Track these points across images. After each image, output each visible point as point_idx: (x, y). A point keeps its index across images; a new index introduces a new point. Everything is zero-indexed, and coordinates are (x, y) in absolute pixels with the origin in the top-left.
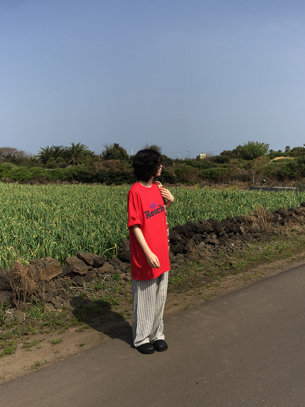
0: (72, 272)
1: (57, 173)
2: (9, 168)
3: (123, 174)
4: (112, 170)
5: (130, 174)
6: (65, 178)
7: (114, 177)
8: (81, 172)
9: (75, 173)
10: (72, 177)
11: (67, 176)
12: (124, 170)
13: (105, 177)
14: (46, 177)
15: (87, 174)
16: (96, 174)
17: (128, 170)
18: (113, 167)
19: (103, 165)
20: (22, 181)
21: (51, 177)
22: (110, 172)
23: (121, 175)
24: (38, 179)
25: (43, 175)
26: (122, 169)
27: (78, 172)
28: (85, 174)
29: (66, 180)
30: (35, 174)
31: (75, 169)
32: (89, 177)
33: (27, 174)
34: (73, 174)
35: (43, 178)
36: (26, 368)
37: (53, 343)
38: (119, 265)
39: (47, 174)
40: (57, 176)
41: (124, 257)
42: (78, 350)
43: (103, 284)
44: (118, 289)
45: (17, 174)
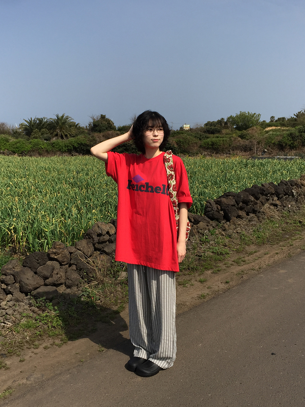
1: (56, 145)
2: (7, 141)
6: (65, 150)
8: (82, 144)
9: (76, 145)
10: (72, 149)
11: (67, 148)
14: (46, 149)
19: (103, 136)
20: (21, 153)
21: (51, 149)
24: (37, 152)
25: (43, 147)
27: (78, 144)
29: (66, 152)
30: (34, 146)
31: (75, 141)
33: (26, 146)
34: (73, 146)
35: (42, 150)
36: (196, 299)
37: (201, 282)
38: (209, 223)
39: (46, 146)
40: (57, 148)
41: (213, 216)
42: (227, 286)
43: (206, 238)
44: (221, 242)
45: (15, 146)
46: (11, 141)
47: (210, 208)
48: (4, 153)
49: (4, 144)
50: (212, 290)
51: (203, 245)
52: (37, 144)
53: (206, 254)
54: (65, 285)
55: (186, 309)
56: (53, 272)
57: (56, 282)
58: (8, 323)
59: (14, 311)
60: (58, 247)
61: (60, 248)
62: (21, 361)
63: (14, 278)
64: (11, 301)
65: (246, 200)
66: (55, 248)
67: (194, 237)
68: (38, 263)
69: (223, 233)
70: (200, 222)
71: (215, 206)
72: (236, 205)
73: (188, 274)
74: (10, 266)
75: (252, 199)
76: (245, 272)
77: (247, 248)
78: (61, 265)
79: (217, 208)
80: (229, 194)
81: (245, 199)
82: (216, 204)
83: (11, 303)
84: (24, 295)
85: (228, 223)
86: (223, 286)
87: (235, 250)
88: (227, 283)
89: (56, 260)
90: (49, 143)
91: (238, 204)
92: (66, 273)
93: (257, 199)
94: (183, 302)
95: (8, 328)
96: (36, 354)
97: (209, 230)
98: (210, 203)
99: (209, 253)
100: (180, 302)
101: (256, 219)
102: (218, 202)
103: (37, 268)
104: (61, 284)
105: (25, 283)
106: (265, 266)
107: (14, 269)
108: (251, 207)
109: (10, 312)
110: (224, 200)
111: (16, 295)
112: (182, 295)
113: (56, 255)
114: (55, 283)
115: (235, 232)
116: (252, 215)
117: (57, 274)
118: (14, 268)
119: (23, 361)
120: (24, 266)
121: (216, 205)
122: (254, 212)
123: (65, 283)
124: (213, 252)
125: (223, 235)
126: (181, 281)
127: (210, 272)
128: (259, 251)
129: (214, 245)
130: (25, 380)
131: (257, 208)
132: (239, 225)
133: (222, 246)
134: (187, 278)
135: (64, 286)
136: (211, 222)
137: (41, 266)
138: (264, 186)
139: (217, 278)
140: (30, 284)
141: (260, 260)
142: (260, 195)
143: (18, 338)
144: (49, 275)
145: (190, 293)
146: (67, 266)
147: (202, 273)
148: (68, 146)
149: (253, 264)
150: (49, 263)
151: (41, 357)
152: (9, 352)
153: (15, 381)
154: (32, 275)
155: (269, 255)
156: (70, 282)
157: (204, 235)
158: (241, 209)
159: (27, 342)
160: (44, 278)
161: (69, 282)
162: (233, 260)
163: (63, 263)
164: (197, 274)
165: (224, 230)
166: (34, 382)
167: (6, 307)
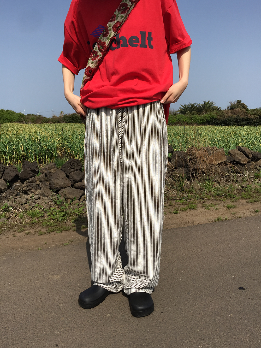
0: (234, 161)
1: (194, 119)
3: (247, 120)
4: (238, 116)
5: (253, 119)
6: (200, 123)
7: (240, 122)
8: (213, 118)
9: (208, 119)
10: (206, 122)
11: (202, 121)
12: (248, 116)
13: (232, 122)
14: (187, 122)
15: (218, 120)
16: (225, 120)
17: (252, 117)
18: (239, 114)
19: (231, 112)
21: (190, 122)
22: (236, 118)
23: (245, 120)
24: (180, 123)
25: (184, 120)
26: (246, 116)
27: (211, 118)
28: (216, 120)
29: (201, 124)
30: (179, 120)
31: (208, 116)
32: (219, 121)
33: (173, 119)
34: (207, 119)
35: (184, 122)
36: (210, 220)
37: (228, 207)
39: (187, 120)
40: (194, 121)
42: (254, 214)
50: (234, 216)
51: (256, 180)
63: (46, 176)
64: (38, 195)
68: (72, 169)
86: (249, 214)
90: (189, 118)
94: (193, 221)
100: (189, 220)
103: (70, 172)
105: (53, 181)
112: (199, 215)
118: (49, 169)
120: (61, 170)
126: (206, 204)
127: (245, 201)
139: (249, 206)
144: (79, 179)
145: (209, 215)
147: (235, 201)
148: (202, 120)
154: (63, 177)
164: (229, 201)
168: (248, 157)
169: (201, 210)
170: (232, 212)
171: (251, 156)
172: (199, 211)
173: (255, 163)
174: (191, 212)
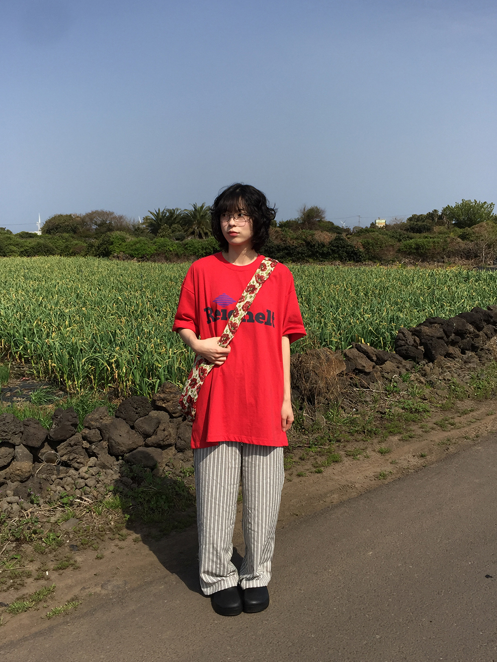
0: (356, 369)
1: (190, 247)
2: (123, 240)
12: (287, 242)
14: (176, 253)
20: (141, 258)
21: (182, 252)
24: (164, 256)
25: (171, 249)
30: (160, 248)
33: (149, 248)
34: (214, 248)
35: (171, 253)
36: (371, 479)
37: (381, 452)
38: (401, 364)
39: (176, 248)
40: (191, 251)
41: (406, 353)
42: (422, 461)
43: (394, 387)
44: (418, 393)
45: (134, 247)
46: (128, 241)
47: (404, 340)
48: (118, 257)
49: (120, 245)
50: (398, 467)
51: (389, 396)
52: (164, 245)
53: (392, 411)
54: (175, 447)
55: (354, 494)
56: (158, 427)
57: (161, 442)
58: (87, 499)
59: (98, 482)
60: (167, 390)
61: (171, 393)
62: (98, 558)
63: (100, 433)
64: (95, 466)
65: (460, 330)
66: (164, 393)
67: (375, 384)
68: (137, 413)
69: (422, 379)
70: (386, 361)
71: (411, 339)
72: (445, 338)
73: (363, 440)
74: (96, 416)
75: (471, 328)
76: (454, 441)
77: (459, 404)
78: (171, 417)
79: (415, 341)
80: (435, 321)
81: (460, 328)
82: (413, 335)
83: (93, 471)
84: (114, 458)
85: (431, 364)
86: (415, 461)
87: (438, 406)
88: (422, 456)
89: (165, 409)
90: (181, 244)
91: (448, 337)
92: (178, 429)
93: (479, 329)
94: (351, 482)
95: (85, 507)
96: (120, 548)
97: (400, 374)
98: (403, 333)
99: (397, 408)
100: (346, 483)
101: (476, 359)
102: (416, 332)
103: (134, 420)
104: (170, 445)
105: (116, 441)
106: (485, 434)
107: (101, 421)
108: (468, 341)
109: (92, 482)
110: (425, 329)
111: (102, 459)
112: (350, 471)
113: (165, 403)
114: (160, 444)
115: (440, 378)
116: (469, 353)
117: (164, 430)
118: (102, 419)
119: (101, 558)
120: (117, 417)
121: (413, 337)
122: (474, 348)
123: (176, 444)
124: (403, 408)
125: (422, 383)
126: (349, 450)
127: (396, 438)
128: (478, 409)
129: (406, 397)
130: (100, 589)
131: (479, 342)
132: (449, 367)
133: (419, 400)
134: (361, 445)
135: (173, 448)
136: (404, 362)
137: (141, 417)
138: (492, 310)
139: (407, 447)
140: (123, 444)
141: (478, 423)
142: (484, 324)
143: (98, 522)
144: (152, 431)
145: (364, 469)
146: (180, 419)
147: (384, 439)
148: (206, 248)
149: (466, 429)
150: (154, 413)
151: (127, 554)
152: (82, 544)
153: (85, 589)
154: (126, 431)
155: (493, 417)
156: (183, 443)
157: (391, 381)
158: (453, 343)
159: (110, 529)
160: (145, 435)
161: (181, 443)
162: (434, 421)
163: (174, 415)
164: (376, 441)
165: (424, 375)
166: (111, 592)
167: (87, 476)
168: (372, 360)
169: (349, 462)
170: (390, 460)
171: (375, 358)
172: (347, 464)
173: (381, 368)
174: (338, 467)
